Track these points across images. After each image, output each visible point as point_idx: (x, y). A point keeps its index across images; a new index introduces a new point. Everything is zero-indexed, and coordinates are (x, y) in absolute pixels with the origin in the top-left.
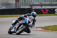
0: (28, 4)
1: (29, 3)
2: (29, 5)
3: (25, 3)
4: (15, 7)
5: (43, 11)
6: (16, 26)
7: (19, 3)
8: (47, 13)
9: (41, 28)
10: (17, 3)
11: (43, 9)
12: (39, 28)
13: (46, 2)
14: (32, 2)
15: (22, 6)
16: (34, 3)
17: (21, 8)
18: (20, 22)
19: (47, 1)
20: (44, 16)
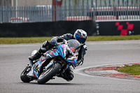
0: (83, 10)
1: (85, 8)
2: (86, 13)
3: (77, 8)
4: (51, 17)
5: (120, 27)
6: (38, 63)
7: (63, 9)
8: (130, 32)
9: (117, 68)
10: (58, 8)
11: (121, 23)
12: (112, 68)
13: (127, 6)
14: (92, 6)
15: (70, 15)
16: (99, 9)
17: (68, 20)
18: (48, 54)
19: (130, 3)
20: (122, 40)
